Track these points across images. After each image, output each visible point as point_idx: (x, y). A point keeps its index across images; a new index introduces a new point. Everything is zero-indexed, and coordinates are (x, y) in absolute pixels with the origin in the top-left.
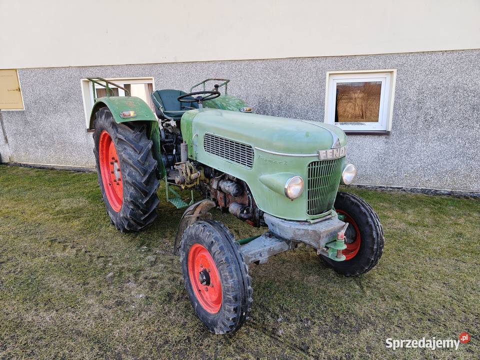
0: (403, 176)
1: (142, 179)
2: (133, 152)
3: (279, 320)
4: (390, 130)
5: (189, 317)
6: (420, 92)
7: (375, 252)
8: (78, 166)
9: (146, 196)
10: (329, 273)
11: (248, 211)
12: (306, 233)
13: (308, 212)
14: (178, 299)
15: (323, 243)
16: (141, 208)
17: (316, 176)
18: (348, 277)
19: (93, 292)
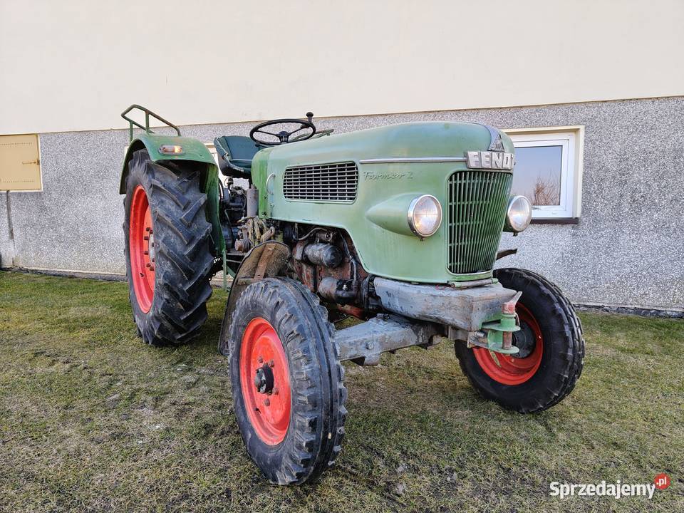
0: (604, 287)
1: (185, 250)
2: (174, 207)
3: (400, 469)
4: (578, 216)
5: (236, 460)
6: (623, 158)
7: (570, 364)
8: (109, 273)
9: (190, 279)
10: (489, 408)
11: (349, 284)
12: (447, 303)
13: (450, 267)
14: (222, 433)
15: (477, 321)
16: (181, 297)
17: (464, 201)
18: (523, 413)
19: (77, 418)
